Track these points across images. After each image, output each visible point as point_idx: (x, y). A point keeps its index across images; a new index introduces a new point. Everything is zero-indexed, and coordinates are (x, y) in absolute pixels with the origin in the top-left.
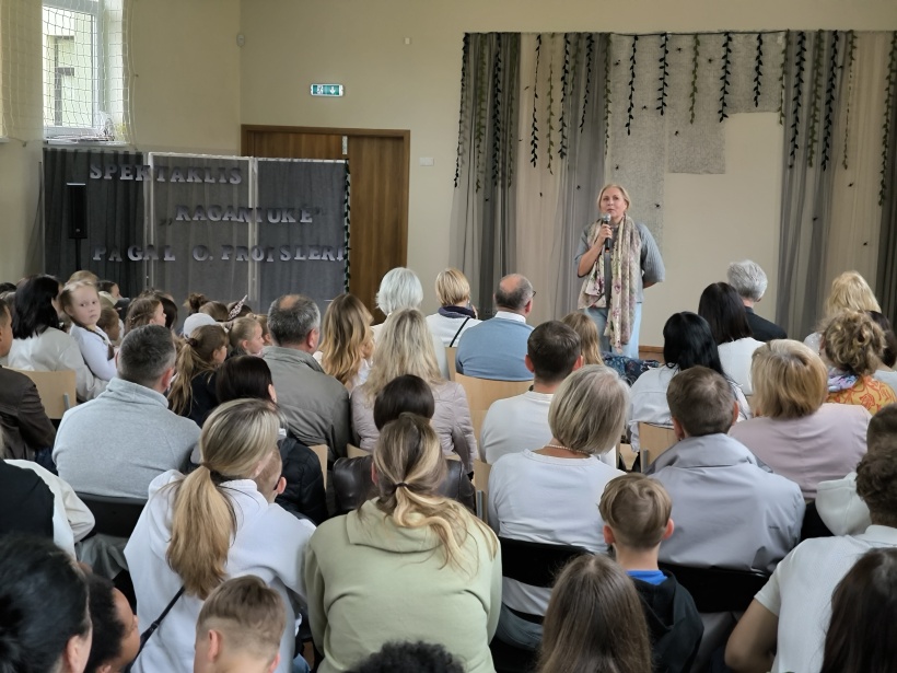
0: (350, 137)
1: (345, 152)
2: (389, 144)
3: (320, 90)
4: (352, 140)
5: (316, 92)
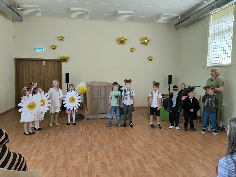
2: (56, 63)
4: (46, 62)
5: (36, 50)
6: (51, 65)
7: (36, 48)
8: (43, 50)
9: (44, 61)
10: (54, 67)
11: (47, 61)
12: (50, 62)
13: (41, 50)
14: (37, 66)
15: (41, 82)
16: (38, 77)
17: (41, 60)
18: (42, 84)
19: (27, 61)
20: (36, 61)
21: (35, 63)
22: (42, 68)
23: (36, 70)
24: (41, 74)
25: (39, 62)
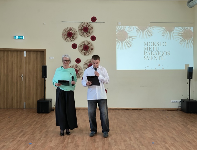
0: (26, 51)
1: (25, 56)
2: (39, 53)
3: (17, 38)
4: (27, 52)
5: (15, 38)
6: (33, 55)
7: (15, 37)
8: (24, 38)
9: (25, 52)
10: (37, 58)
11: (29, 51)
12: (32, 53)
13: (21, 38)
14: (17, 58)
15: (21, 77)
16: (17, 71)
17: (22, 51)
18: (22, 80)
19: (6, 52)
20: (16, 52)
21: (15, 54)
22: (23, 60)
23: (16, 62)
24: (21, 67)
25: (19, 53)
